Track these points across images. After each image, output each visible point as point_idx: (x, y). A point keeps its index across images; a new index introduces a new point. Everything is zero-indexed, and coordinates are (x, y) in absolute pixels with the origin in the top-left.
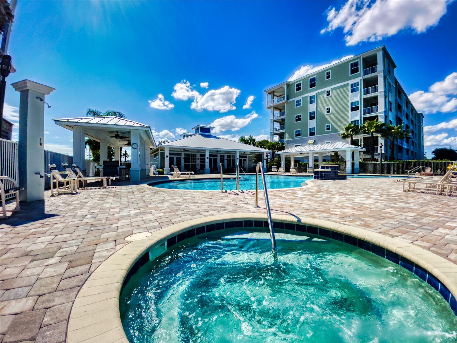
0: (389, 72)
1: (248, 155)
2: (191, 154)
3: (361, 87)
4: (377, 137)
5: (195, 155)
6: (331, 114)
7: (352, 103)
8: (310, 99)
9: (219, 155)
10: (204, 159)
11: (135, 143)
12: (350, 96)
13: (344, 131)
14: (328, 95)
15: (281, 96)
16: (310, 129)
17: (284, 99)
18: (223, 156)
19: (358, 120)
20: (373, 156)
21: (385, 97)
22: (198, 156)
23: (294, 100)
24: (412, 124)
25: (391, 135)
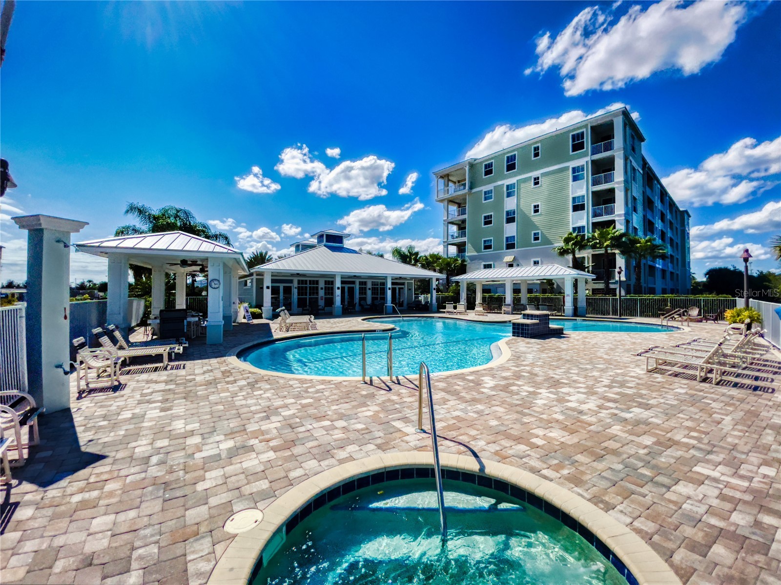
0: (633, 149)
1: (406, 282)
2: (310, 281)
3: (588, 173)
4: (614, 254)
5: (317, 282)
6: (541, 215)
7: (574, 199)
8: (508, 189)
9: (357, 281)
10: (332, 289)
11: (216, 280)
12: (571, 186)
13: (561, 244)
14: (536, 183)
15: (461, 182)
16: (507, 238)
17: (465, 188)
18: (365, 283)
19: (584, 227)
20: (607, 284)
21: (626, 190)
22: (322, 284)
23: (482, 190)
24: (671, 228)
25: (636, 253)
